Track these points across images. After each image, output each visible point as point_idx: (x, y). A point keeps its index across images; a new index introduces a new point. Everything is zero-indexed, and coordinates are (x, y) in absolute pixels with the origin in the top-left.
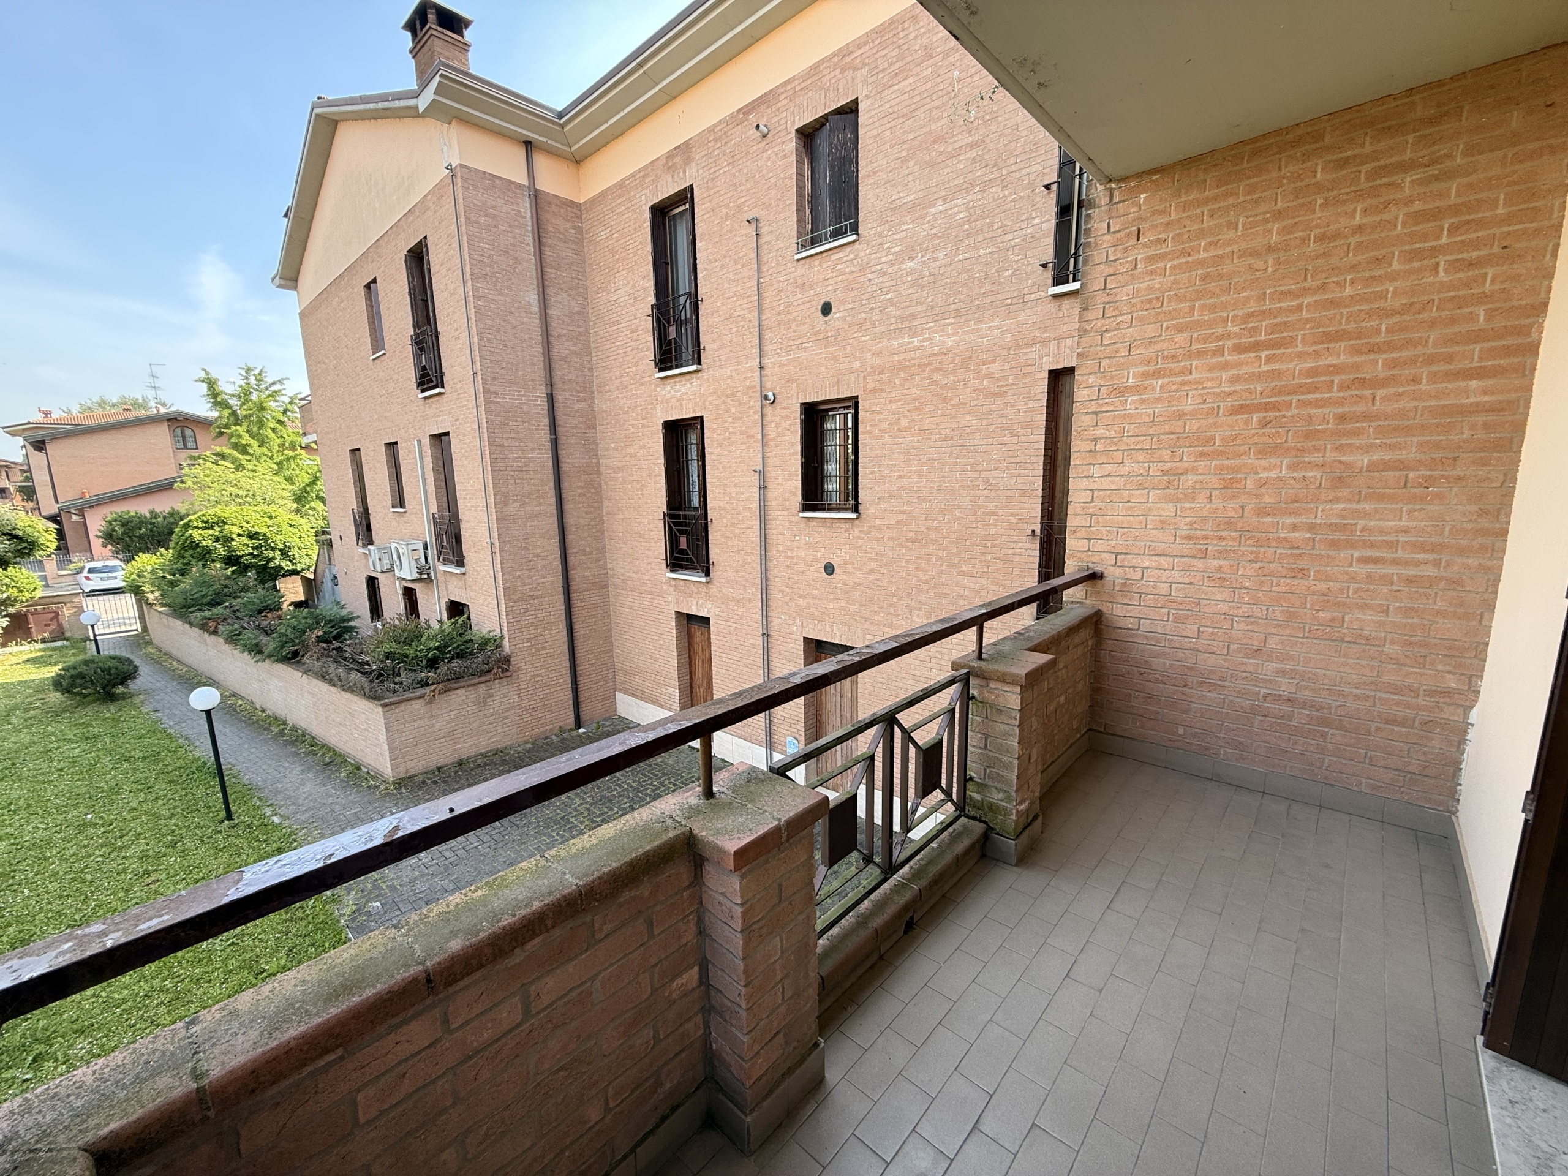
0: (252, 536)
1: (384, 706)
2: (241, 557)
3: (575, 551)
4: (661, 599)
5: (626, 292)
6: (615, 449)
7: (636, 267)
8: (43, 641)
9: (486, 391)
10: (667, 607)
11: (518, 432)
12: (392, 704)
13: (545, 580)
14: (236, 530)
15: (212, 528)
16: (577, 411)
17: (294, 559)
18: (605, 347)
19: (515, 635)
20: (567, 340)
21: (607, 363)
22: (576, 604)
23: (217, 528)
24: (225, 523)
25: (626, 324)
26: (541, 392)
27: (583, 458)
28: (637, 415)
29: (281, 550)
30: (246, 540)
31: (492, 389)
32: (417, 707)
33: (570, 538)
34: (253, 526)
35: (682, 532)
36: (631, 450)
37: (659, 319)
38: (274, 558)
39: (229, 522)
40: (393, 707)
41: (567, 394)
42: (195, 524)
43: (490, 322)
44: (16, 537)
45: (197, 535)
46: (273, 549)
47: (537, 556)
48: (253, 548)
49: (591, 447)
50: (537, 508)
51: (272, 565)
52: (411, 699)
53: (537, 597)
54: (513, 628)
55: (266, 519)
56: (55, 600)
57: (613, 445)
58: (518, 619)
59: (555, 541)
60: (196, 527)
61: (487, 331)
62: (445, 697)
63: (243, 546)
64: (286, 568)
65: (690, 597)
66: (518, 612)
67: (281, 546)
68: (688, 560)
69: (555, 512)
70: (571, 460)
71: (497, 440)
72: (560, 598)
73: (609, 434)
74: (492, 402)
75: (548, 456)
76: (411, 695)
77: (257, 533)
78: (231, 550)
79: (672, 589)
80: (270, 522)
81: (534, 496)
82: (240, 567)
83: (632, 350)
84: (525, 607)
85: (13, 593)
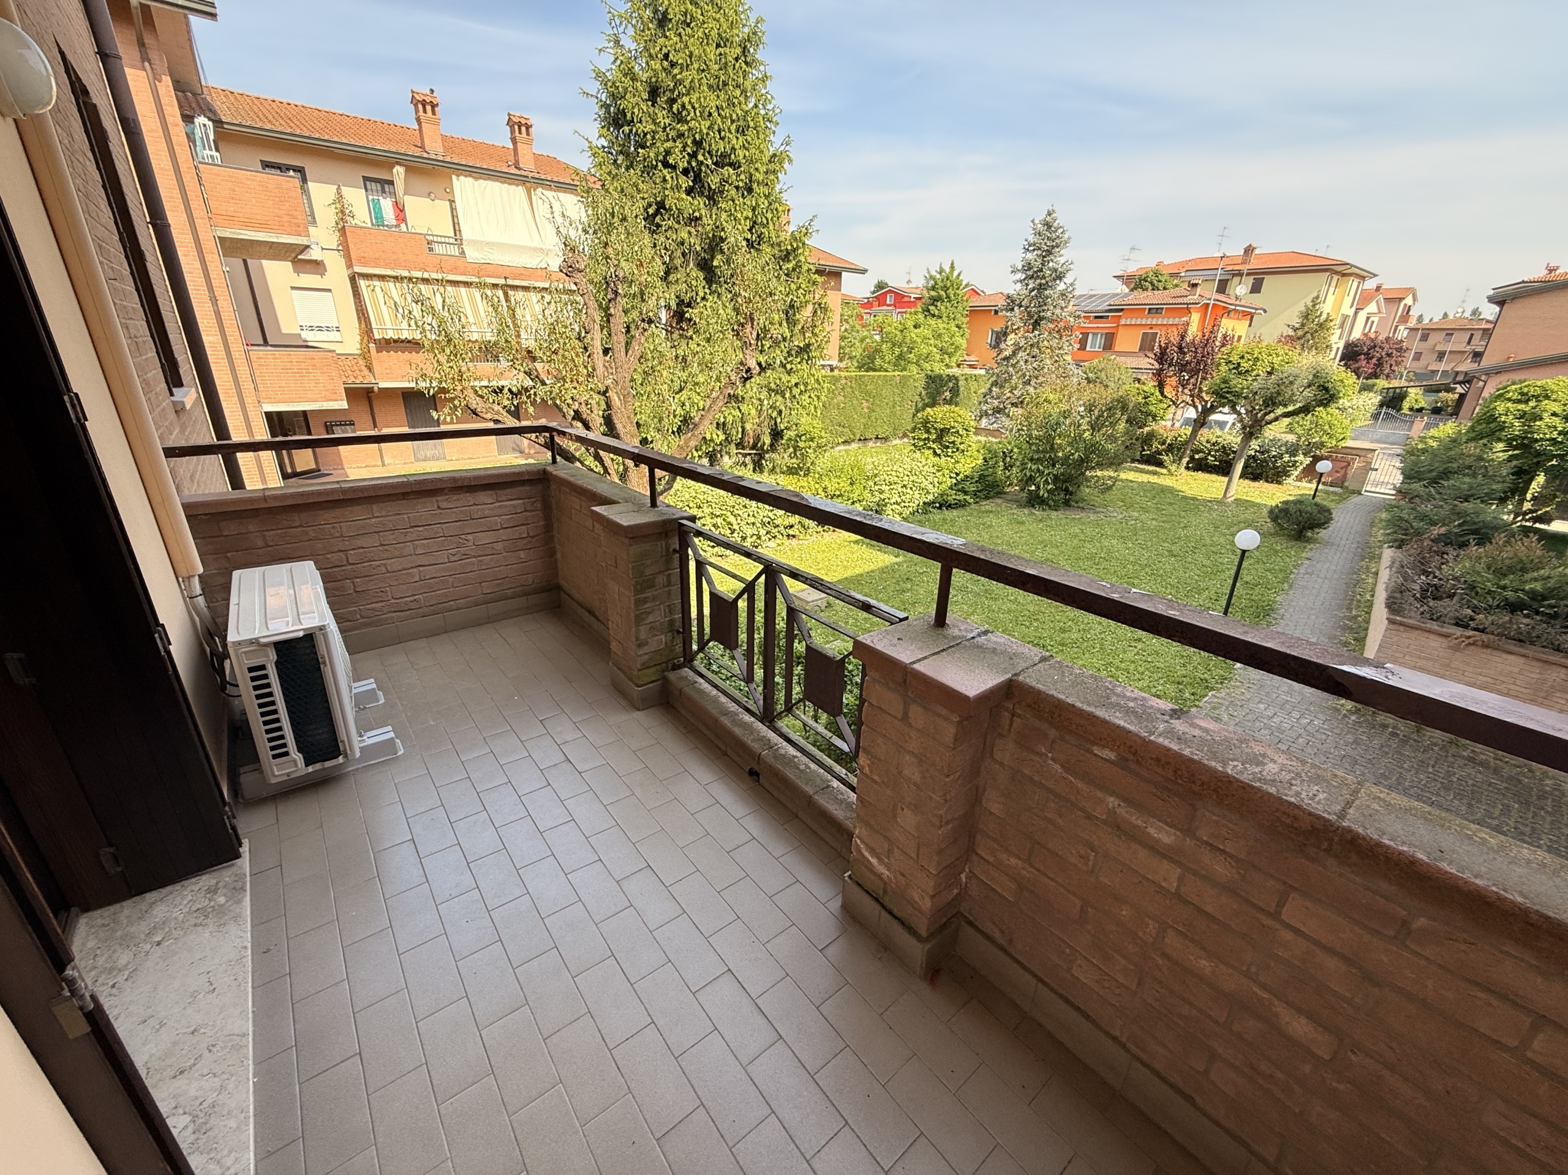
1: (1391, 621)
8: (1325, 484)
12: (1401, 624)
23: (1532, 404)
32: (1434, 644)
40: (1402, 628)
44: (1326, 389)
45: (1506, 407)
52: (1429, 631)
56: (1355, 452)
62: (1485, 655)
76: (1436, 628)
85: (1325, 438)
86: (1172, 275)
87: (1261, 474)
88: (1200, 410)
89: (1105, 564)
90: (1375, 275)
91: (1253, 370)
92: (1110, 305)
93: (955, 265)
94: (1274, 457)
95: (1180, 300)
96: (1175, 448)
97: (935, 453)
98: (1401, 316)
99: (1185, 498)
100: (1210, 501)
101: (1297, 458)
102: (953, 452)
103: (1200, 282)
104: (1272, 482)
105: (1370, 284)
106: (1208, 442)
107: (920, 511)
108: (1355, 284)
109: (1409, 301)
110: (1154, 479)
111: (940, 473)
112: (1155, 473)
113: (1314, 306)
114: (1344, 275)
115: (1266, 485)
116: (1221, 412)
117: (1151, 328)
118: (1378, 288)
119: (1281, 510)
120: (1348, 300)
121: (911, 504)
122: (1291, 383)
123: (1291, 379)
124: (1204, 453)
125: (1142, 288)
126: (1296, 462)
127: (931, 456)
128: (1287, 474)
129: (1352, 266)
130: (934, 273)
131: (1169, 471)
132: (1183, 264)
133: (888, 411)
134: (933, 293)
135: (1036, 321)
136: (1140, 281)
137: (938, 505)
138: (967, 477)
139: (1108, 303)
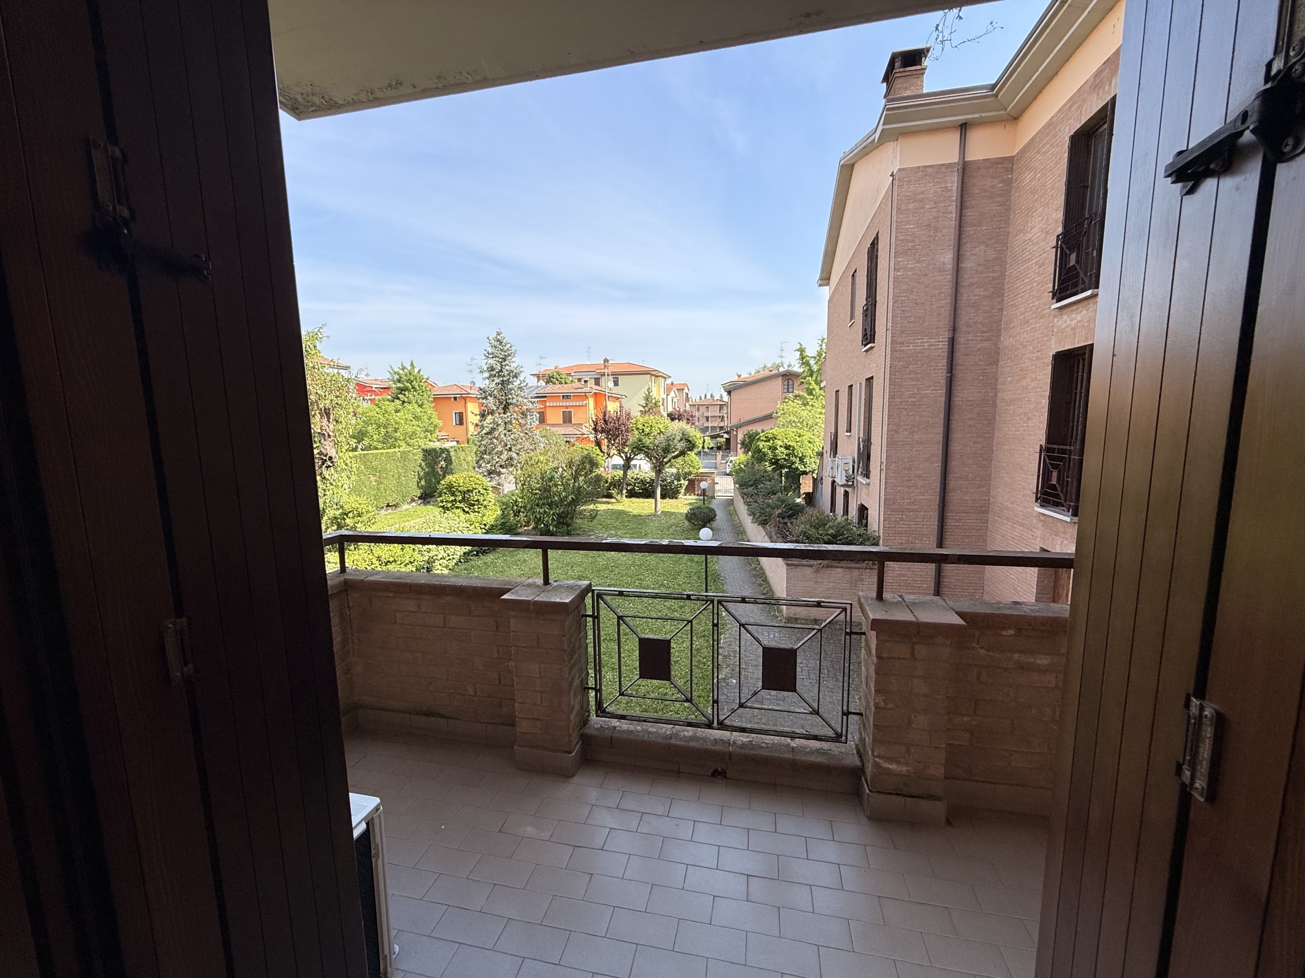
0: (787, 447)
1: (788, 565)
2: (779, 460)
3: (956, 475)
4: (1030, 532)
5: (1040, 228)
6: (1011, 383)
7: (1051, 201)
8: (698, 495)
9: (893, 342)
10: (1034, 542)
11: (916, 373)
12: (792, 565)
13: (923, 497)
14: (780, 443)
15: (769, 441)
16: (979, 350)
17: (806, 464)
18: (1015, 286)
19: (889, 538)
20: (978, 287)
21: (1015, 301)
22: (950, 523)
23: (771, 442)
24: (776, 438)
25: (1036, 260)
26: (944, 337)
27: (980, 392)
28: (1033, 348)
29: (800, 458)
30: (783, 450)
31: (899, 340)
32: (808, 572)
33: (954, 463)
34: (789, 442)
35: (1055, 467)
36: (1024, 383)
37: (1062, 249)
38: (795, 462)
39: (778, 438)
40: (793, 567)
41: (970, 336)
42: (762, 438)
43: (904, 287)
44: (689, 441)
45: (761, 444)
46: (796, 457)
47: (919, 476)
48: (786, 455)
49: (991, 383)
50: (925, 436)
51: (793, 466)
52: (804, 566)
53: (913, 510)
54: (888, 532)
55: (797, 437)
56: (705, 475)
57: (1009, 379)
58: (893, 526)
59: (938, 465)
60: (762, 440)
61: (902, 295)
62: (828, 571)
63: (781, 452)
64: (801, 469)
65: (1056, 535)
66: (894, 519)
67: (801, 455)
68: (1057, 496)
69: (941, 439)
70: (965, 394)
71: (896, 380)
72: (934, 515)
73: (1008, 369)
74: (897, 351)
75: (942, 392)
76: (804, 563)
77: (790, 446)
78: (775, 456)
79: (1040, 524)
80: (798, 439)
81: (923, 426)
82: (778, 466)
83: (1038, 284)
84: (900, 516)
85: (691, 469)
86: (569, 374)
87: (665, 494)
88: (624, 458)
89: (617, 571)
90: (670, 377)
91: (651, 433)
92: (537, 394)
93: (414, 364)
94: (670, 483)
95: (580, 391)
96: (617, 484)
97: (464, 511)
98: (686, 399)
99: (634, 516)
100: (649, 516)
101: (681, 482)
102: (479, 508)
103: (588, 379)
104: (673, 498)
105: (669, 381)
106: (633, 478)
107: (462, 560)
108: (663, 381)
109: (686, 390)
110: (610, 507)
111: (473, 526)
112: (608, 503)
113: (649, 393)
114: (657, 376)
115: (670, 500)
116: (636, 459)
117: (567, 408)
118: (672, 384)
119: (692, 514)
120: (662, 390)
121: (454, 556)
122: (674, 439)
123: (673, 436)
124: (632, 485)
125: (551, 382)
126: (681, 484)
127: (461, 514)
128: (678, 492)
129: (660, 372)
130: (396, 370)
131: (617, 500)
132: (571, 368)
133: (395, 482)
134: (399, 385)
135: (505, 406)
136: (550, 378)
137: (475, 553)
138: (492, 526)
139: (535, 392)
